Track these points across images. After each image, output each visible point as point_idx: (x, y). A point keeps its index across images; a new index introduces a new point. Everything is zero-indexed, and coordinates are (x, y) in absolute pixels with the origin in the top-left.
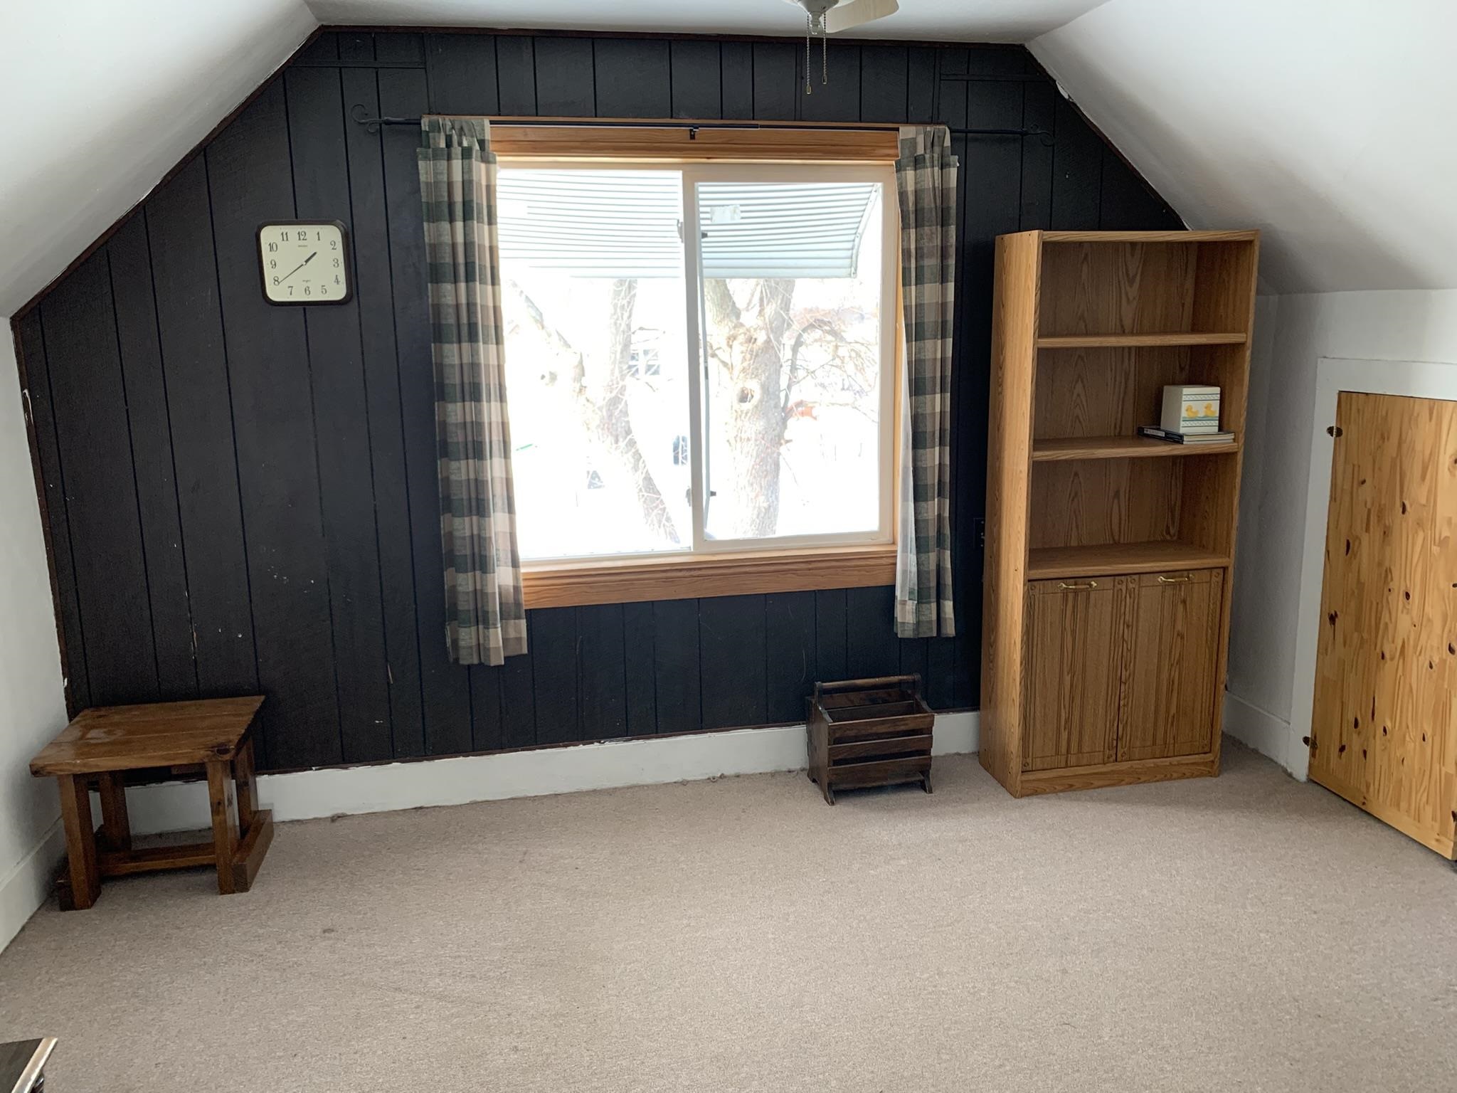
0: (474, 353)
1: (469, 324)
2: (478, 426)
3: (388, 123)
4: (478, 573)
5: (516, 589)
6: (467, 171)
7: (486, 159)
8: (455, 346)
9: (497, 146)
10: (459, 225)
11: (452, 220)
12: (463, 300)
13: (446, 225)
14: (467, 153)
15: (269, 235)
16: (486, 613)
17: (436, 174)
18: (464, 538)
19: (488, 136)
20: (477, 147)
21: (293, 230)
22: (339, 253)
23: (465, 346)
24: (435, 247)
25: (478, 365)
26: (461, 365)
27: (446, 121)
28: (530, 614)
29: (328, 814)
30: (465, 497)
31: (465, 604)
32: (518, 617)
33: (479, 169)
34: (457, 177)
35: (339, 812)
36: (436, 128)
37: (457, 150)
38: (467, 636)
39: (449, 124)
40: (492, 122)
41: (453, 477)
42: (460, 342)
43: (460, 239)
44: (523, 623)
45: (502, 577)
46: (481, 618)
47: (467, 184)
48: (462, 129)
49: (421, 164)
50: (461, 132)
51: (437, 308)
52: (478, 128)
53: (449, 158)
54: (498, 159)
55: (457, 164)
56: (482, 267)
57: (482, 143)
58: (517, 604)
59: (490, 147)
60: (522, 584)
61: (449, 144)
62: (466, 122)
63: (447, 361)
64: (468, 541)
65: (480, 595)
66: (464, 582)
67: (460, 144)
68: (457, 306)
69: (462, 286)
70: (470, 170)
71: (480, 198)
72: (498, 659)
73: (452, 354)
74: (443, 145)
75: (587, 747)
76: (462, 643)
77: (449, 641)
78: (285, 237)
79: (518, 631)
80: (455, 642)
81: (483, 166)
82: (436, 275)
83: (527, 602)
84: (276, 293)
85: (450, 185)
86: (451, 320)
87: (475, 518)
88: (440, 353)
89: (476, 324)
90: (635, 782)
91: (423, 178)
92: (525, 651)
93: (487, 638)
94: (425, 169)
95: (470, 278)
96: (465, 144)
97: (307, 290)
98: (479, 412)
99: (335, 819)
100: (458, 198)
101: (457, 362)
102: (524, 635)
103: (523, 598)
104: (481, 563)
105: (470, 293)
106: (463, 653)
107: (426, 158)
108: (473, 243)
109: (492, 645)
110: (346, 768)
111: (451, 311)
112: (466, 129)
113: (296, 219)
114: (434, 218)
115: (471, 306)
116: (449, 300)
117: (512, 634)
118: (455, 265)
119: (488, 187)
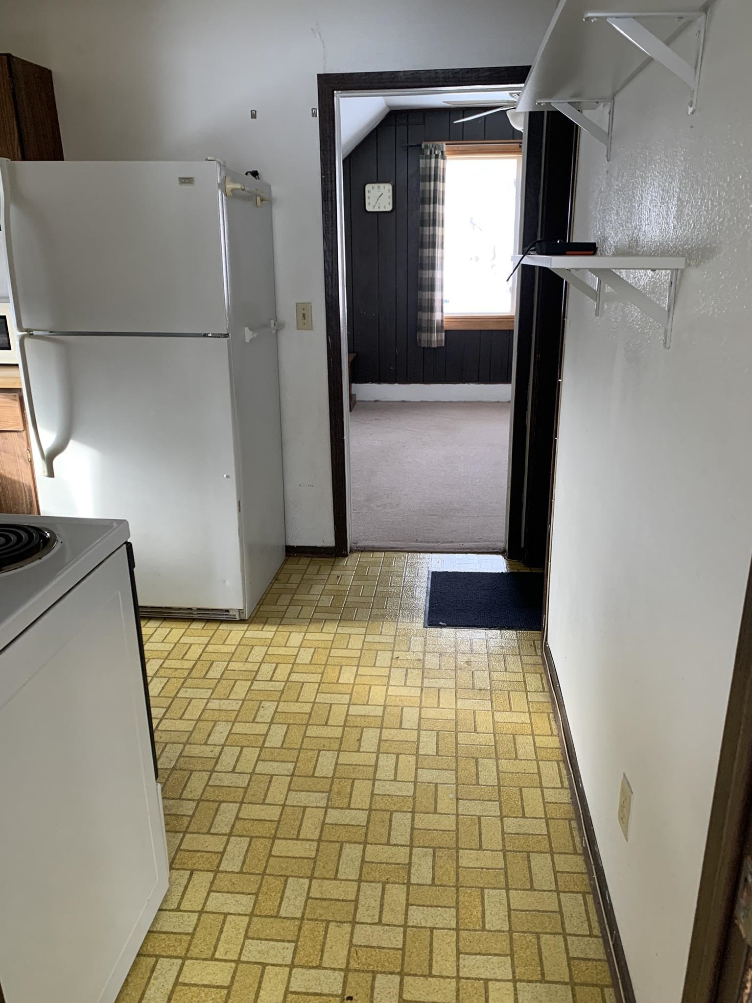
0: (434, 230)
1: (433, 219)
2: (434, 258)
3: (411, 146)
4: (429, 313)
5: (442, 321)
6: (436, 163)
7: (443, 158)
8: (428, 228)
9: (448, 153)
10: (432, 183)
11: (430, 181)
12: (432, 211)
13: (428, 183)
14: (437, 157)
15: (368, 187)
16: (431, 328)
17: (426, 164)
18: (425, 300)
19: (444, 150)
20: (440, 154)
21: (376, 185)
22: (391, 194)
23: (431, 228)
24: (424, 191)
25: (435, 235)
26: (429, 235)
27: (430, 144)
28: (446, 331)
29: (373, 400)
30: (427, 284)
31: (424, 325)
32: (442, 332)
33: (441, 161)
34: (433, 165)
35: (377, 399)
36: (427, 147)
37: (433, 155)
38: (424, 336)
39: (431, 146)
40: (446, 144)
41: (424, 277)
42: (429, 226)
43: (432, 188)
44: (444, 334)
45: (437, 316)
46: (430, 330)
47: (436, 168)
48: (436, 147)
49: (421, 161)
50: (435, 149)
51: (423, 214)
52: (441, 147)
53: (431, 158)
54: (447, 157)
55: (433, 160)
56: (439, 199)
57: (442, 152)
58: (442, 327)
59: (445, 153)
60: (444, 320)
61: (431, 153)
62: (437, 145)
63: (424, 233)
64: (427, 301)
65: (431, 321)
66: (425, 316)
67: (435, 153)
68: (430, 213)
69: (432, 205)
70: (437, 163)
71: (440, 173)
72: (435, 345)
73: (427, 231)
74: (429, 153)
75: (464, 385)
76: (422, 339)
77: (418, 339)
78: (373, 188)
79: (441, 336)
80: (420, 340)
81: (442, 161)
82: (423, 202)
83: (446, 326)
84: (369, 208)
85: (430, 168)
86: (427, 218)
87: (430, 292)
88: (422, 231)
89: (436, 220)
90: (479, 400)
91: (421, 166)
92: (443, 345)
93: (431, 337)
94: (422, 162)
95: (435, 203)
96: (436, 153)
97: (379, 207)
98: (434, 253)
99: (376, 401)
100: (433, 173)
101: (428, 234)
102: (444, 338)
103: (444, 325)
104: (431, 309)
105: (434, 208)
106: (422, 342)
107: (423, 158)
108: (437, 190)
109: (433, 339)
110: (380, 384)
111: (427, 215)
112: (437, 148)
113: (378, 181)
114: (424, 181)
115: (434, 213)
116: (427, 211)
117: (439, 338)
118: (430, 198)
119: (443, 169)
